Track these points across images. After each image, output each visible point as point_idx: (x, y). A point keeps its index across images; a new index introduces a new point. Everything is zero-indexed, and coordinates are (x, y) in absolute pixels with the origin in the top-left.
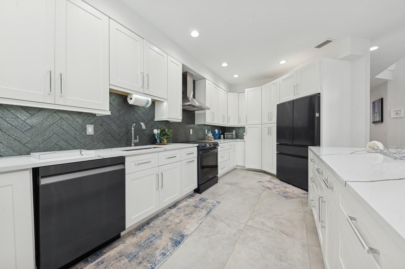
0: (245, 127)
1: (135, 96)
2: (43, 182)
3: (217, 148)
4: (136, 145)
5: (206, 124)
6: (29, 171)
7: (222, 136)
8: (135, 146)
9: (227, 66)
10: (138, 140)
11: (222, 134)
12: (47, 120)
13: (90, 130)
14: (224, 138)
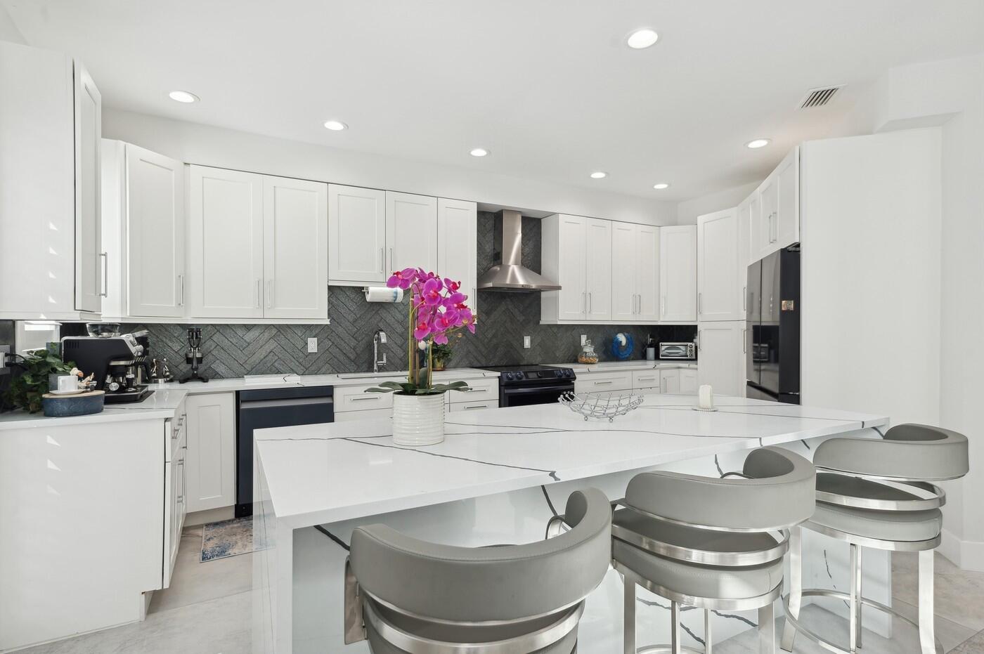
0: (696, 326)
1: (372, 289)
2: (244, 406)
3: (573, 384)
4: (381, 369)
5: (559, 323)
6: (232, 394)
7: (651, 351)
8: (379, 371)
9: (605, 177)
10: (385, 361)
11: (651, 346)
12: (264, 335)
13: (313, 345)
14: (657, 357)
